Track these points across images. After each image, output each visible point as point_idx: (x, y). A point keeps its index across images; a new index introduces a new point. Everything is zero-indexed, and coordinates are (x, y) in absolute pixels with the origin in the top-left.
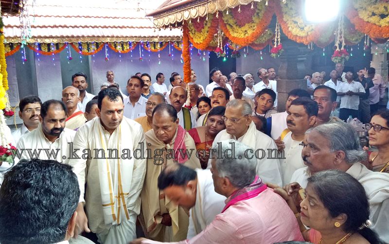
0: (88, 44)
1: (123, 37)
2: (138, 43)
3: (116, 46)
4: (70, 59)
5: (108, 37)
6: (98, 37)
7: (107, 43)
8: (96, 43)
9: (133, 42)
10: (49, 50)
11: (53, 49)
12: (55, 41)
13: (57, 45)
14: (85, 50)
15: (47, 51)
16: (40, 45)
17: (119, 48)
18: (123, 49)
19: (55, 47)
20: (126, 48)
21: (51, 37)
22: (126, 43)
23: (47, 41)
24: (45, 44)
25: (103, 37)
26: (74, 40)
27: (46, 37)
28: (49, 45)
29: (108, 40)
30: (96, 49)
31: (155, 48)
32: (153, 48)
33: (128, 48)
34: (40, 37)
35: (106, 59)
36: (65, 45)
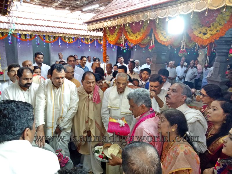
0: (49, 37)
1: (69, 34)
2: (78, 38)
3: (65, 39)
4: (38, 44)
5: (61, 33)
6: (55, 33)
7: (60, 37)
8: (54, 36)
9: (75, 38)
10: (26, 38)
11: (28, 38)
12: (30, 33)
13: (30, 35)
14: (47, 40)
15: (24, 38)
16: (20, 35)
17: (67, 40)
18: (69, 41)
19: (29, 37)
20: (71, 40)
21: (27, 31)
22: (71, 38)
23: (25, 33)
24: (23, 34)
25: (58, 33)
26: (41, 34)
27: (24, 31)
28: (25, 35)
29: (61, 35)
30: (53, 40)
31: (87, 42)
32: (86, 42)
33: (72, 41)
34: (20, 30)
35: (59, 46)
36: (35, 36)
